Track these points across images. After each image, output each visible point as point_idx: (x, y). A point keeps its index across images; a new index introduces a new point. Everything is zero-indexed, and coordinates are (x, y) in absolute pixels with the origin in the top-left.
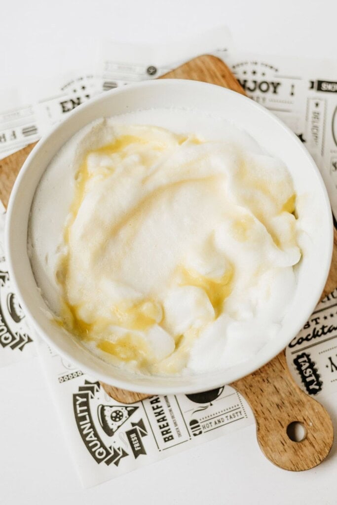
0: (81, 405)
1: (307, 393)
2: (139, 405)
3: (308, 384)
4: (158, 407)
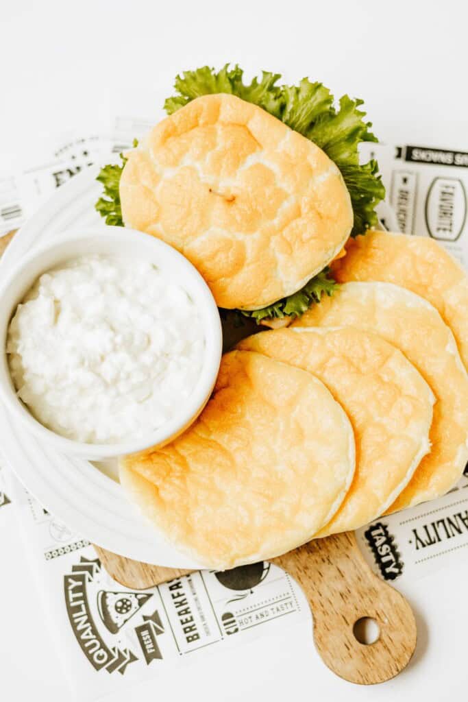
0: (75, 590)
1: (383, 577)
2: (153, 591)
3: (383, 566)
4: (179, 595)
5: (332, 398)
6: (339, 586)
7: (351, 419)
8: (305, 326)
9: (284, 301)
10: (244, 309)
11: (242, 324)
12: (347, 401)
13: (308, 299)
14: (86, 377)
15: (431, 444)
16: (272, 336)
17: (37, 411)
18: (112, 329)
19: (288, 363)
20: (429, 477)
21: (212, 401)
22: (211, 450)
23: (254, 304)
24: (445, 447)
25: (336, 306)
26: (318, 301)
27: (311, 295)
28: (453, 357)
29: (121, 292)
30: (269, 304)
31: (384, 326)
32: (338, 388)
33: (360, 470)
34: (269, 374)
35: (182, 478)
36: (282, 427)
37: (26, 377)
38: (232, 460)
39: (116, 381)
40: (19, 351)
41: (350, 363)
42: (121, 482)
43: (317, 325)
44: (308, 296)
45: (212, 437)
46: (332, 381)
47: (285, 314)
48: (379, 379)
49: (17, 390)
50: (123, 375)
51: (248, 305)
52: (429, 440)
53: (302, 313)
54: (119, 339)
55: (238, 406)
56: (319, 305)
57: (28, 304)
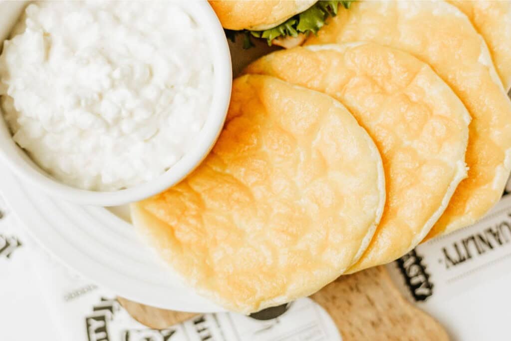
0: (98, 330)
1: (412, 299)
2: (177, 327)
3: (413, 288)
4: (204, 329)
5: (357, 122)
6: (370, 315)
7: (378, 145)
8: (321, 43)
9: (297, 17)
10: (253, 29)
11: (252, 45)
12: (373, 125)
13: (324, 14)
14: (85, 119)
15: (468, 168)
16: (285, 57)
17: (37, 155)
18: (110, 62)
19: (305, 86)
20: (465, 202)
21: (225, 131)
22: (227, 185)
23: (264, 23)
24: (482, 169)
25: (354, 19)
26: (334, 15)
27: (326, 9)
28: (488, 69)
29: (117, 19)
30: (282, 22)
31: (408, 39)
32: (361, 110)
33: (390, 200)
34: (286, 101)
35: (198, 217)
36: (302, 159)
37: (21, 120)
38: (251, 195)
39: (117, 120)
40: (9, 92)
41: (374, 83)
42: (135, 222)
43: (333, 41)
44: (324, 10)
45: (228, 171)
46: (355, 104)
47: (298, 32)
48: (406, 98)
49: (12, 134)
50: (124, 113)
51: (259, 25)
52: (466, 164)
53: (317, 29)
54: (117, 74)
55: (253, 136)
56: (336, 19)
57: (15, 40)
